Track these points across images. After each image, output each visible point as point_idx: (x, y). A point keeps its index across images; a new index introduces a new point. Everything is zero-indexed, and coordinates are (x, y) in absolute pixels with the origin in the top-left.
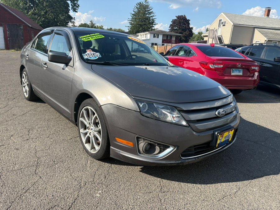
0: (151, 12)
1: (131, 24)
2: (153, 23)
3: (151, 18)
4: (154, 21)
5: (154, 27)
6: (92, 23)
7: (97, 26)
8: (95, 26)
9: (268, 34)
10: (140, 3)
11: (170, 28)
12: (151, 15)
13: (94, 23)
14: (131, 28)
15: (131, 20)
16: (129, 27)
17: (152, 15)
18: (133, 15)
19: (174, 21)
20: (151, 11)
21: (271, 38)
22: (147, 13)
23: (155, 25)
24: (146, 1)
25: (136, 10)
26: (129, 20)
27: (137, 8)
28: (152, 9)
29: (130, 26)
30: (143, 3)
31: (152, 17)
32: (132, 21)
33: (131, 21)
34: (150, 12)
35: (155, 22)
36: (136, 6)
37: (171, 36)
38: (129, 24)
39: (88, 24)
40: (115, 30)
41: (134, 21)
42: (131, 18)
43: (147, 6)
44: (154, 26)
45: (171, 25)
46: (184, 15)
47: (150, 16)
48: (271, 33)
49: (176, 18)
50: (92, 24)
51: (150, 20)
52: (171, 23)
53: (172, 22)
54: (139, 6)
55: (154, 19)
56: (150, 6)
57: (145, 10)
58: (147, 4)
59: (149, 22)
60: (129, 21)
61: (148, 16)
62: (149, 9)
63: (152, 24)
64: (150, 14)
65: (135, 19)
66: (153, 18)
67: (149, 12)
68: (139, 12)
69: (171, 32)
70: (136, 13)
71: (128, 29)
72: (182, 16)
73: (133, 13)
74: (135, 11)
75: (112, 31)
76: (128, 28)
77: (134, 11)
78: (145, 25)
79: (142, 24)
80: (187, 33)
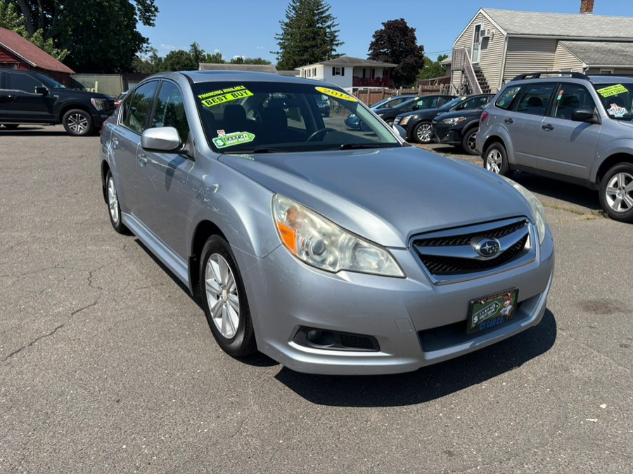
0: (328, 17)
1: (283, 47)
2: (332, 41)
3: (328, 30)
4: (335, 36)
5: (335, 50)
6: (195, 49)
7: (208, 55)
8: (204, 56)
9: (589, 54)
11: (371, 51)
12: (327, 24)
13: (200, 49)
14: (283, 56)
15: (282, 37)
16: (278, 53)
17: (329, 23)
18: (286, 24)
19: (379, 36)
20: (327, 14)
21: (596, 62)
22: (318, 20)
23: (337, 45)
25: (292, 14)
26: (277, 37)
27: (294, 9)
28: (327, 10)
29: (281, 51)
31: (329, 27)
32: (285, 39)
33: (281, 39)
34: (324, 15)
35: (337, 38)
36: (292, 3)
37: (373, 70)
38: (279, 47)
39: (188, 52)
40: (248, 62)
41: (288, 40)
42: (283, 32)
43: (318, 4)
44: (334, 47)
45: (373, 44)
46: (402, 20)
47: (324, 26)
48: (597, 50)
49: (383, 28)
50: (196, 52)
51: (325, 35)
52: (374, 40)
53: (374, 36)
54: (298, 4)
55: (336, 31)
56: (323, 3)
57: (313, 13)
59: (324, 39)
60: (279, 41)
61: (320, 25)
62: (322, 10)
63: (333, 44)
64: (325, 22)
65: (292, 34)
66: (333, 29)
67: (322, 18)
68: (300, 17)
69: (374, 59)
70: (292, 20)
71: (277, 59)
72: (398, 21)
73: (287, 21)
74: (290, 16)
75: (243, 63)
76: (276, 56)
77: (288, 17)
78: (313, 47)
79: (307, 44)
80: (409, 60)
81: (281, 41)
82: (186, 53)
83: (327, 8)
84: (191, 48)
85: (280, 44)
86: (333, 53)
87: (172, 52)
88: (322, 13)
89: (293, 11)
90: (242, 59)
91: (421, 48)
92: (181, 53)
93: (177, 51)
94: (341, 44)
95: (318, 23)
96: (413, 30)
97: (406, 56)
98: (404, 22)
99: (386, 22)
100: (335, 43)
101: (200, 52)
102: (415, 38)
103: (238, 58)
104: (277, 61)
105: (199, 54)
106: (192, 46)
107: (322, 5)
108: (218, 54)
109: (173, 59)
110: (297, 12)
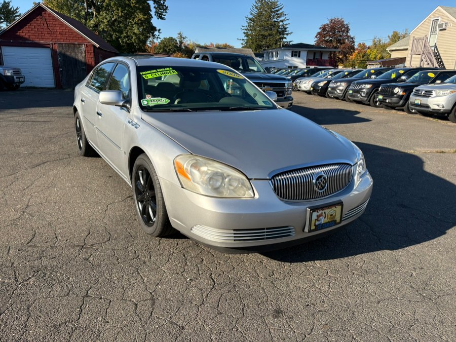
0: (281, 14)
1: (247, 36)
2: (284, 31)
3: (281, 23)
4: (286, 28)
5: (286, 38)
11: (317, 39)
12: (281, 19)
14: (246, 43)
15: (246, 28)
16: (243, 40)
17: (282, 18)
18: (250, 19)
19: (324, 28)
20: (281, 11)
22: (274, 16)
23: (287, 34)
25: (255, 11)
26: (243, 28)
27: (256, 8)
28: (281, 9)
31: (282, 21)
32: (248, 30)
34: (278, 13)
35: (287, 29)
36: (255, 4)
37: (322, 53)
38: (244, 35)
39: (175, 38)
41: (251, 30)
42: (247, 24)
43: (274, 4)
44: (285, 36)
45: (319, 33)
47: (278, 21)
50: (181, 38)
51: (279, 27)
52: (320, 31)
53: (320, 28)
54: (259, 4)
55: (287, 24)
56: (278, 3)
57: (271, 11)
59: (278, 30)
61: (276, 20)
62: (276, 9)
63: (284, 34)
64: (279, 17)
65: (254, 26)
66: (285, 23)
67: (277, 14)
68: (260, 15)
70: (255, 16)
71: (242, 44)
73: (251, 16)
74: (253, 13)
76: (242, 42)
77: (251, 14)
78: (270, 35)
81: (246, 31)
83: (279, 8)
84: (178, 35)
85: (244, 33)
86: (284, 40)
87: (165, 38)
88: (277, 11)
89: (256, 10)
92: (171, 39)
93: (168, 38)
94: (291, 33)
95: (274, 18)
100: (285, 33)
101: (184, 38)
104: (242, 46)
106: (180, 34)
107: (277, 5)
110: (258, 10)
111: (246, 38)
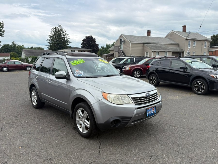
0: (65, 34)
1: (50, 43)
2: (67, 41)
3: (66, 38)
4: (68, 40)
5: (69, 45)
6: (14, 43)
7: (19, 46)
8: (17, 46)
10: (55, 27)
11: (82, 45)
13: (15, 43)
14: (50, 47)
15: (49, 40)
16: (48, 45)
17: (66, 36)
18: (51, 36)
19: (84, 40)
20: (65, 33)
22: (62, 35)
23: (69, 43)
24: (60, 26)
25: (53, 33)
26: (47, 40)
27: (53, 31)
28: (65, 32)
30: (58, 27)
31: (66, 37)
34: (64, 34)
35: (69, 41)
36: (52, 29)
37: (84, 51)
38: (48, 43)
39: (11, 44)
40: (35, 48)
41: (52, 41)
42: (50, 38)
43: (62, 30)
44: (68, 44)
45: (82, 43)
46: (91, 36)
47: (64, 37)
49: (85, 38)
51: (65, 40)
52: (82, 42)
54: (55, 30)
55: (68, 39)
57: (60, 33)
58: (61, 28)
60: (48, 41)
61: (63, 37)
62: (63, 32)
64: (64, 35)
65: (53, 39)
66: (67, 38)
67: (63, 34)
68: (55, 34)
69: (83, 48)
70: (53, 35)
71: (48, 47)
72: (90, 36)
73: (51, 35)
74: (52, 33)
75: (33, 49)
76: (48, 46)
77: (51, 34)
78: (61, 43)
79: (59, 43)
80: (95, 48)
81: (49, 42)
82: (10, 45)
83: (65, 31)
84: (12, 43)
85: (48, 42)
86: (68, 45)
87: (4, 45)
88: (63, 33)
89: (53, 32)
90: (33, 47)
91: (98, 45)
92: (8, 45)
93: (6, 44)
96: (95, 39)
97: (94, 47)
98: (92, 37)
99: (86, 36)
101: (16, 44)
102: (95, 41)
103: (31, 47)
105: (15, 45)
106: (13, 42)
108: (23, 45)
109: (5, 47)
110: (54, 32)
111: (49, 45)
